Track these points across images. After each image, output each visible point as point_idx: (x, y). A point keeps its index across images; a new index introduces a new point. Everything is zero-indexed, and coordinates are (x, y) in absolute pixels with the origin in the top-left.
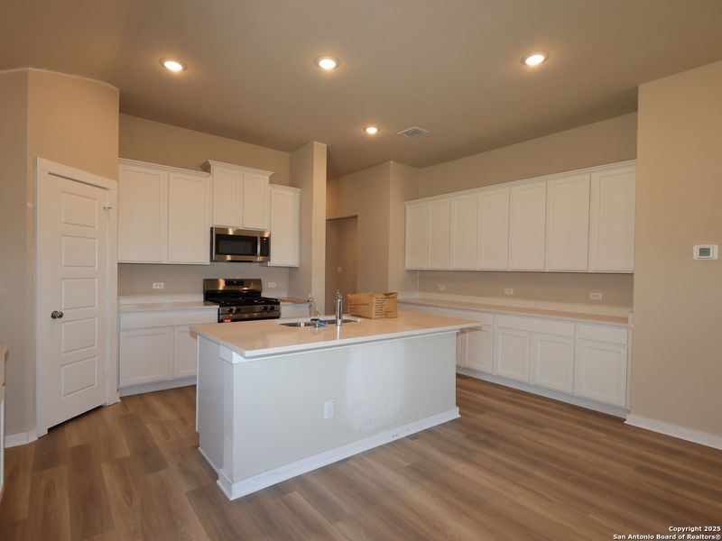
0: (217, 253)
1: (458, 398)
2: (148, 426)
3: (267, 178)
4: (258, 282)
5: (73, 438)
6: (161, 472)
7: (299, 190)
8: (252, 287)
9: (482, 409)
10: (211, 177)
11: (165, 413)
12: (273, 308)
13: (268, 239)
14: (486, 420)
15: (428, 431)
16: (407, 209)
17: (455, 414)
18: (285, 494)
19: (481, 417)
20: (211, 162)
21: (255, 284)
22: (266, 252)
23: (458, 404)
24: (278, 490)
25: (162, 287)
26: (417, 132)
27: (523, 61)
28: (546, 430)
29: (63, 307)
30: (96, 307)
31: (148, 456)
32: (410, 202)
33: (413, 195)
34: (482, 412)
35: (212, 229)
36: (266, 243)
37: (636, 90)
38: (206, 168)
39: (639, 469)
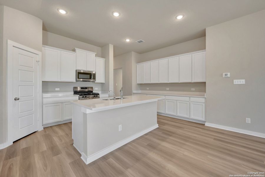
0: (78, 78)
1: (157, 121)
2: (54, 138)
3: (95, 55)
4: (92, 88)
5: (23, 144)
6: (59, 155)
7: (104, 59)
8: (90, 89)
9: (164, 124)
10: (76, 53)
11: (60, 133)
12: (97, 96)
13: (95, 74)
14: (166, 127)
15: (150, 132)
16: (137, 66)
17: (157, 126)
18: (107, 160)
19: (165, 126)
20: (76, 48)
21: (91, 88)
22: (94, 78)
23: (158, 123)
24: (104, 158)
25: (59, 90)
26: (141, 41)
27: (176, 18)
28: (185, 129)
29: (19, 97)
30: (33, 96)
31: (54, 150)
32: (138, 64)
33: (139, 61)
34: (165, 125)
35: (76, 70)
36: (94, 75)
37: (205, 30)
38: (74, 50)
39: (215, 139)
